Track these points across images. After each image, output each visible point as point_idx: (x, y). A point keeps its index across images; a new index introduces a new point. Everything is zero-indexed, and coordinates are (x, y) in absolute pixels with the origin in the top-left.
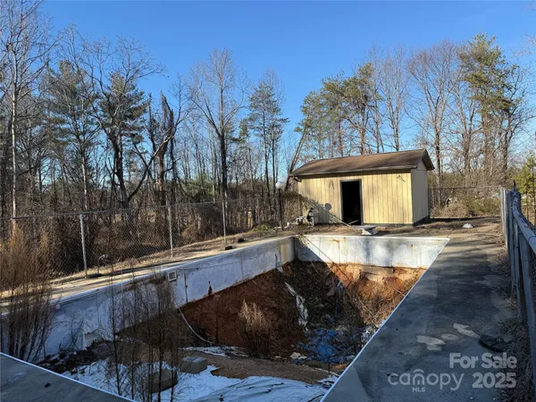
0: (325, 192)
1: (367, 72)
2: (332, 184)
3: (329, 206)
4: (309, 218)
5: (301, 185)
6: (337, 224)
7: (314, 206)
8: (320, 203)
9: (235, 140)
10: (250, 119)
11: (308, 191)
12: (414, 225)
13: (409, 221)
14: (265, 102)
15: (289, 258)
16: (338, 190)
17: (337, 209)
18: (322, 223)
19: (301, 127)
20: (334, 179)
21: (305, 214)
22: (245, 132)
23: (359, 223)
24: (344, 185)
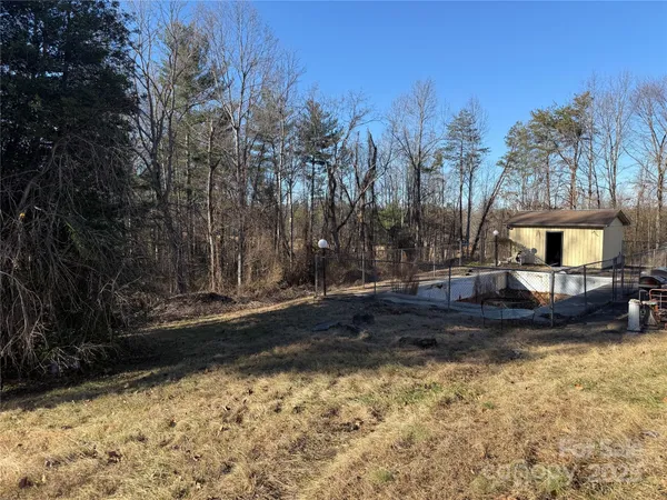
0: (533, 239)
1: (583, 102)
2: (539, 233)
3: (535, 250)
4: (517, 259)
5: (513, 232)
6: (541, 265)
7: (522, 249)
8: (527, 247)
9: (427, 170)
10: (447, 149)
11: (519, 237)
12: (603, 269)
13: (599, 266)
14: (465, 130)
15: (503, 287)
16: (544, 238)
17: (541, 253)
18: (528, 263)
19: (504, 161)
20: (541, 230)
21: (515, 255)
22: (439, 162)
23: (559, 265)
24: (549, 235)
